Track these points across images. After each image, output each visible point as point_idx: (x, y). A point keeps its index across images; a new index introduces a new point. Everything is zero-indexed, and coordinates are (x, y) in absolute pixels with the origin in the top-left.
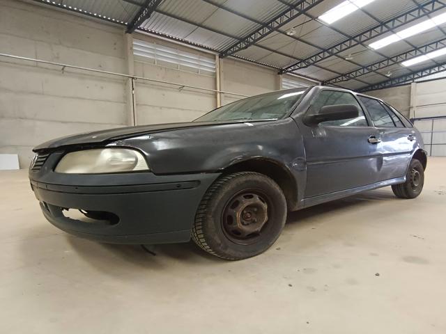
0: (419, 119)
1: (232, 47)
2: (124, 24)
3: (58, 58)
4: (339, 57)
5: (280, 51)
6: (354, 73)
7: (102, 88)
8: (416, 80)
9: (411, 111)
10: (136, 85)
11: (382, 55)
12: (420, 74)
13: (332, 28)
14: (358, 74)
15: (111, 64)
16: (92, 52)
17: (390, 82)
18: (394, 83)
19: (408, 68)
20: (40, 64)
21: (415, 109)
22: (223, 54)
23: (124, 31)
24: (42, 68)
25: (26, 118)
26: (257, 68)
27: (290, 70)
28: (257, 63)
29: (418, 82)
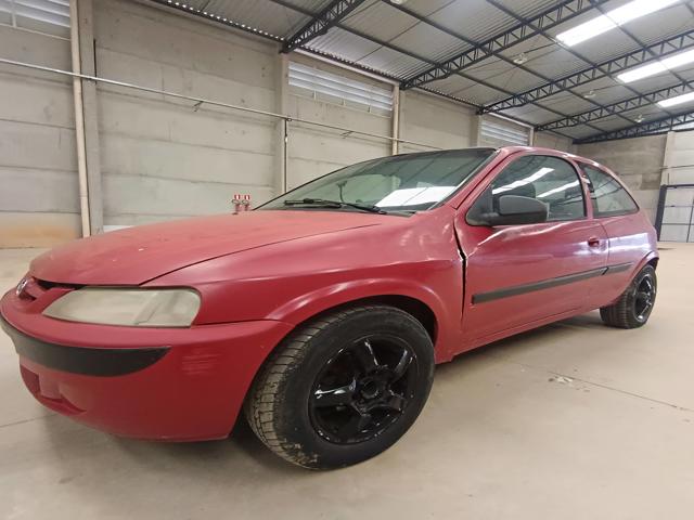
0: (675, 187)
1: (421, 75)
2: (278, 40)
4: (574, 93)
6: (586, 116)
8: (674, 128)
9: (664, 174)
10: (290, 129)
11: (632, 90)
12: (682, 119)
13: (572, 51)
16: (234, 80)
20: (167, 99)
21: (669, 171)
22: (405, 85)
23: (278, 49)
26: (450, 106)
27: (495, 108)
28: (449, 98)
29: (677, 131)
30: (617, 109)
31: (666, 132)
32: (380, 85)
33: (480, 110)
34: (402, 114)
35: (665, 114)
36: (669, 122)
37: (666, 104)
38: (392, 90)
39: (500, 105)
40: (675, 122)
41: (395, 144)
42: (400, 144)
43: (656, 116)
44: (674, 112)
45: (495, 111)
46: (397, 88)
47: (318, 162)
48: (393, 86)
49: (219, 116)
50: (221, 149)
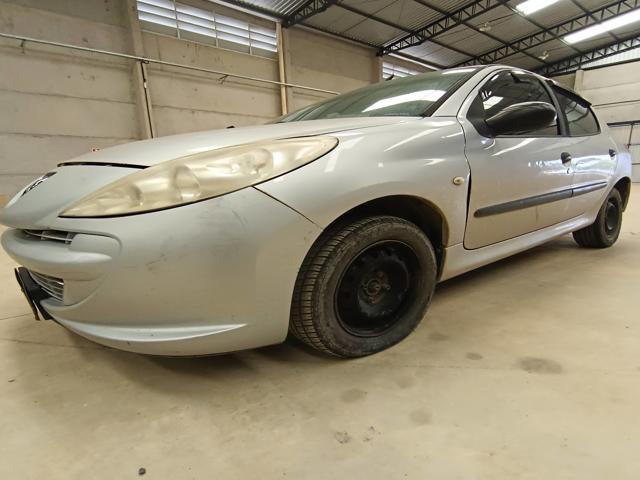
1: (301, 9)
3: (11, 26)
4: (470, 26)
5: (378, 16)
6: (493, 55)
7: (93, 78)
8: (583, 67)
10: (148, 73)
11: (536, 24)
12: (590, 56)
17: (545, 70)
18: (551, 70)
19: (573, 47)
22: (287, 21)
26: (343, 46)
27: (394, 48)
28: (342, 37)
29: (585, 69)
30: (522, 46)
31: (575, 71)
32: (259, 22)
33: (379, 51)
34: (287, 54)
35: (574, 52)
36: (578, 60)
37: (572, 39)
38: (275, 29)
39: (398, 45)
40: (584, 60)
41: (283, 90)
42: (289, 89)
43: (565, 55)
44: (582, 48)
45: (395, 52)
46: (279, 26)
47: (193, 112)
48: (275, 23)
49: (56, 58)
50: (65, 97)
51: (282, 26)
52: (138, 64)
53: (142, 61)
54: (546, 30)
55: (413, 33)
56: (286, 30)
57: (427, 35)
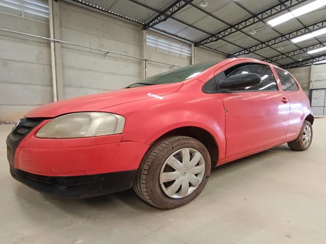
0: (316, 89)
1: (204, 40)
2: (142, 24)
3: (102, 46)
4: (272, 48)
5: (234, 42)
6: (276, 58)
7: (127, 67)
8: (314, 63)
9: (311, 84)
11: (297, 46)
12: (317, 59)
13: (273, 29)
14: (279, 58)
15: (132, 51)
16: (122, 42)
17: (296, 64)
18: (299, 64)
19: (310, 55)
20: (92, 51)
21: (313, 82)
22: (197, 44)
23: (141, 28)
24: (93, 53)
25: (83, 87)
26: (216, 54)
27: (236, 55)
28: (216, 50)
29: (315, 65)
30: (290, 55)
32: (185, 44)
33: (229, 56)
35: (310, 57)
37: (311, 52)
38: (191, 47)
39: (238, 54)
44: (314, 56)
48: (191, 45)
49: (115, 59)
50: (116, 74)
51: (194, 46)
52: (144, 61)
53: (146, 60)
54: (301, 49)
55: (245, 49)
56: (195, 48)
57: (252, 50)
